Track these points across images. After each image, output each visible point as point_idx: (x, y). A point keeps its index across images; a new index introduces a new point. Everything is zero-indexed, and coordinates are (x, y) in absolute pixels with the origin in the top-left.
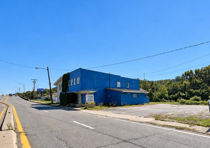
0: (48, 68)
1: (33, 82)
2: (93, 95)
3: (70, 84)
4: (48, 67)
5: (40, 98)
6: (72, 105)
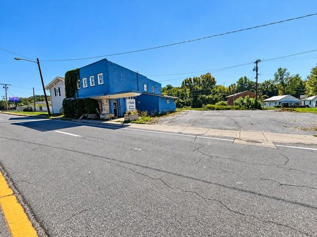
0: (38, 61)
1: (4, 87)
2: (134, 101)
3: (81, 85)
4: (38, 59)
5: (15, 108)
6: (90, 116)
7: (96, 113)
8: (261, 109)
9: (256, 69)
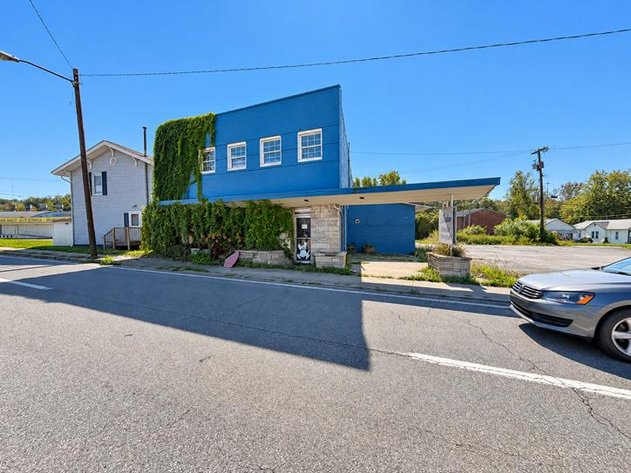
0: (76, 76)
4: (75, 71)
6: (263, 256)
7: (280, 248)
8: (556, 244)
9: (539, 167)
